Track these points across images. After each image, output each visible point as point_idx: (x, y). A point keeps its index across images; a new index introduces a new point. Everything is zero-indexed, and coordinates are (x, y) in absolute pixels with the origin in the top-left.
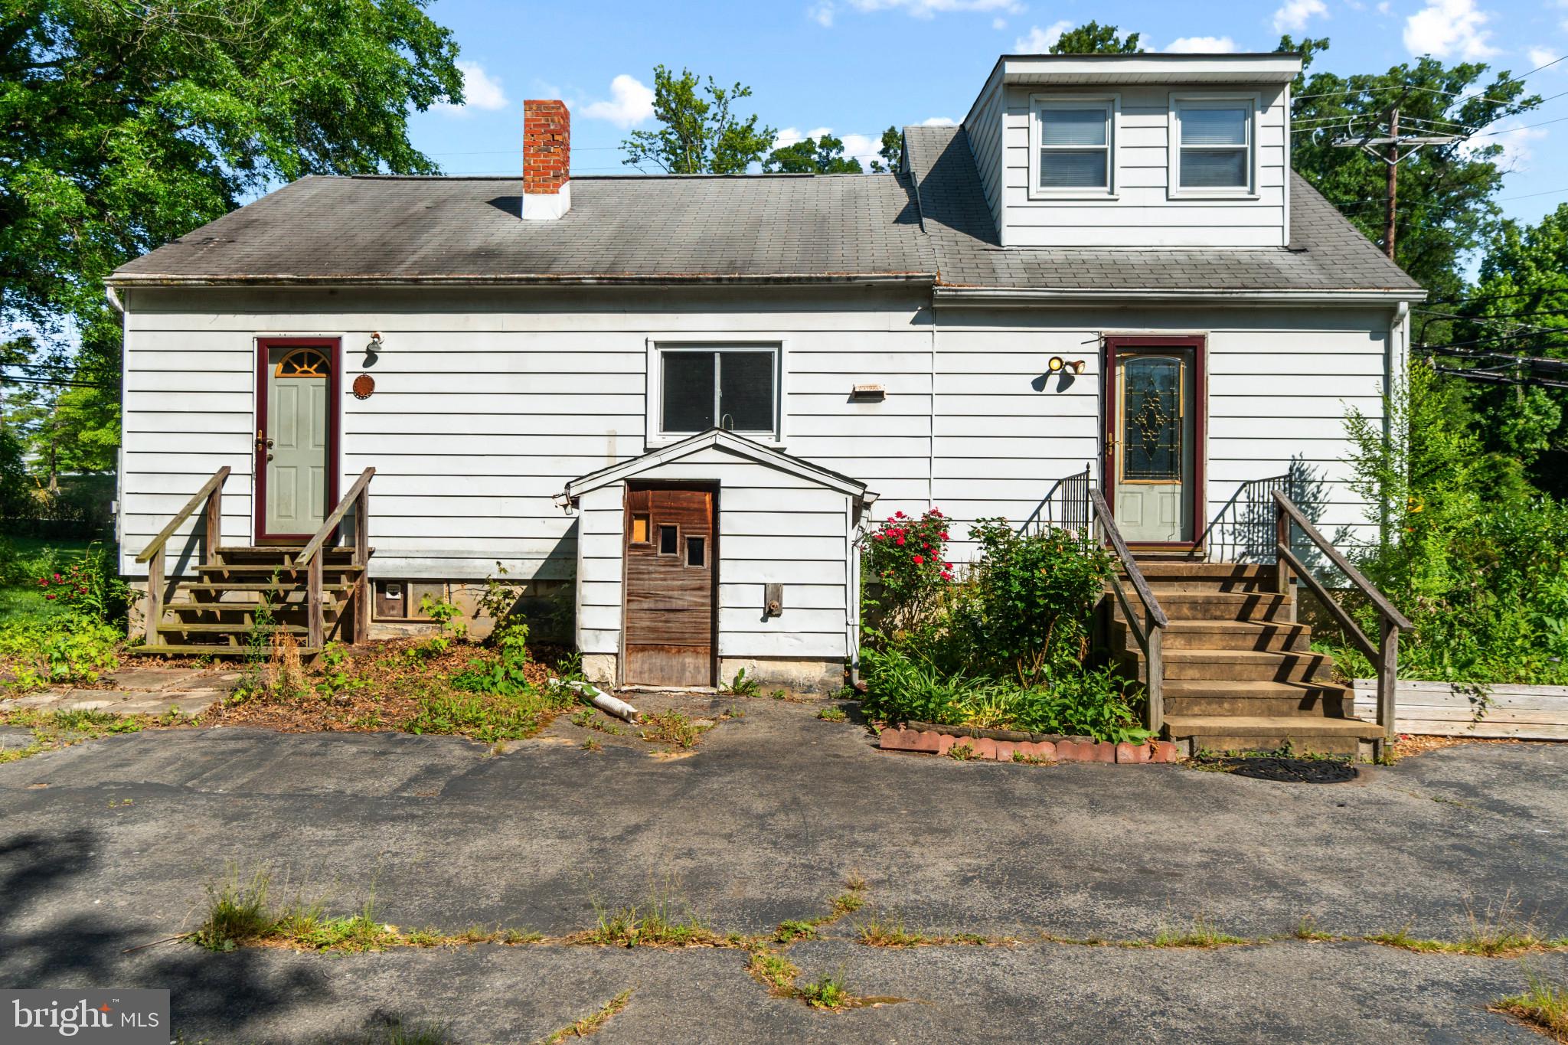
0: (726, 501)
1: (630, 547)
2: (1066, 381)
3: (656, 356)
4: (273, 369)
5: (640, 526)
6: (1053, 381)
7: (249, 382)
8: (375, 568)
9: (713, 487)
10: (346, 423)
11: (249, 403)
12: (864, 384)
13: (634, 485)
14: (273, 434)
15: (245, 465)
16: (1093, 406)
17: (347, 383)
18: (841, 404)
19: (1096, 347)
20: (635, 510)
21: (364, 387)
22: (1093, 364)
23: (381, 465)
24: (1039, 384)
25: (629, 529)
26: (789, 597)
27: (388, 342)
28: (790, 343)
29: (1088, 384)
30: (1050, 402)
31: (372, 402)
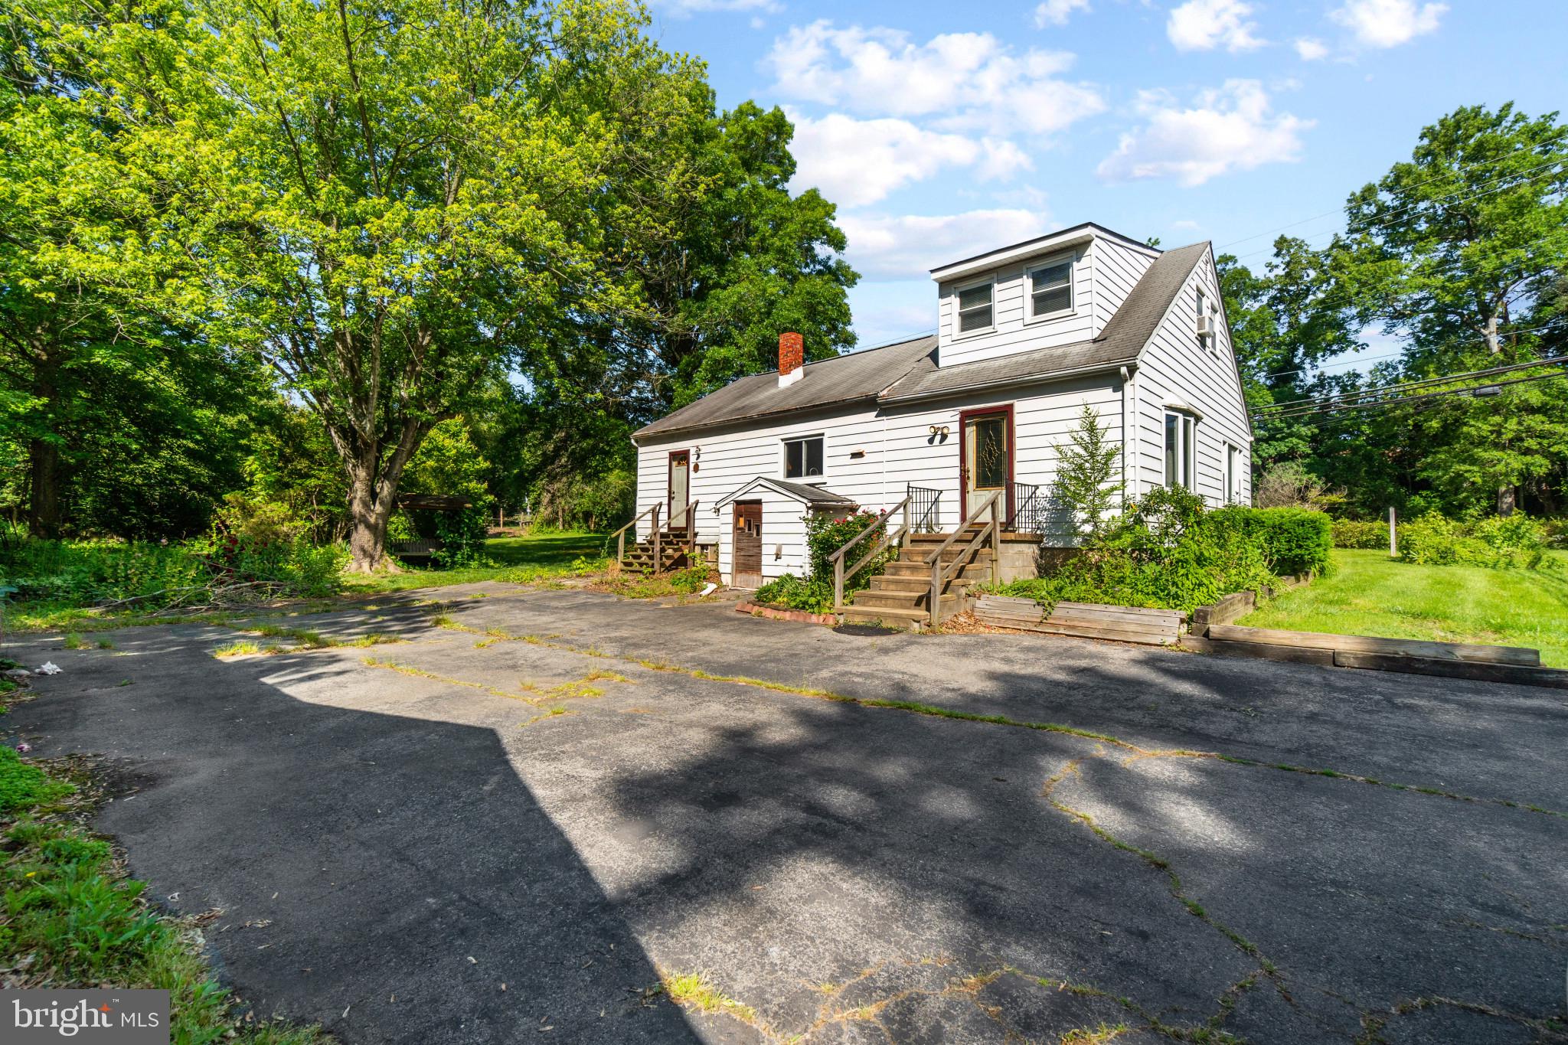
0: (765, 508)
1: (736, 528)
2: (944, 437)
3: (782, 444)
4: (674, 464)
5: (742, 520)
6: (938, 438)
7: (666, 469)
8: (699, 540)
9: (759, 502)
10: (692, 483)
11: (666, 477)
12: (855, 449)
13: (738, 503)
14: (674, 489)
15: (665, 501)
16: (957, 450)
17: (692, 466)
18: (848, 460)
19: (957, 418)
20: (738, 514)
21: (696, 468)
22: (955, 427)
23: (701, 499)
24: (931, 441)
25: (737, 521)
26: (785, 550)
27: (703, 449)
28: (828, 433)
29: (954, 438)
30: (937, 450)
31: (700, 474)
